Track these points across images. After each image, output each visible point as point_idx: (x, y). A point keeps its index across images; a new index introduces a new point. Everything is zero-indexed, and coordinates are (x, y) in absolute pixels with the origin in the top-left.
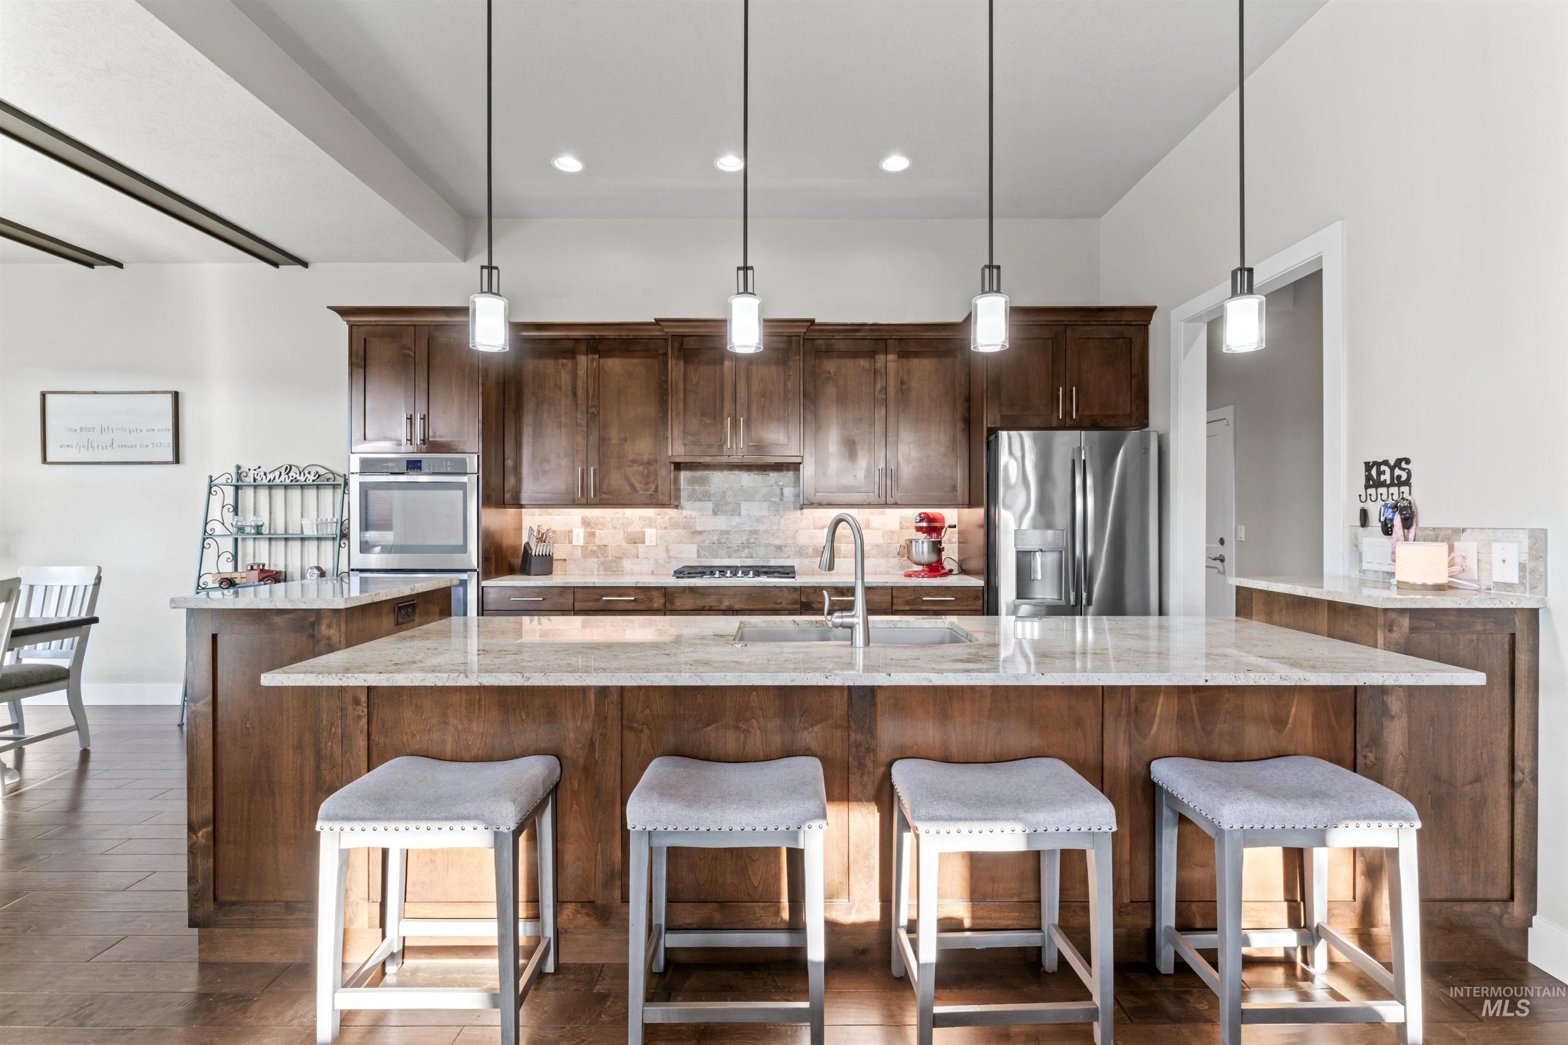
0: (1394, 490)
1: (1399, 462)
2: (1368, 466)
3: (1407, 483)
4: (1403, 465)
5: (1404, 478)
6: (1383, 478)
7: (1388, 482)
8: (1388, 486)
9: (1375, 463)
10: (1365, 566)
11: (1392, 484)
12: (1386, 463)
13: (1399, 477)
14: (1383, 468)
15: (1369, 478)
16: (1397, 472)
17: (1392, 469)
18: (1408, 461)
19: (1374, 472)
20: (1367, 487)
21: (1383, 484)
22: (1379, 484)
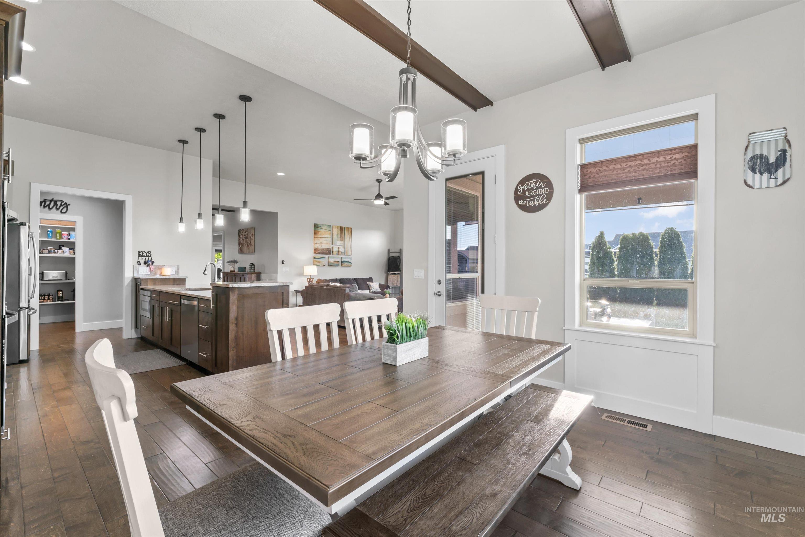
0: (147, 258)
1: (148, 252)
2: (139, 252)
3: (150, 256)
4: (149, 253)
5: (150, 255)
6: (143, 255)
7: (145, 256)
8: (145, 257)
9: (141, 252)
10: (139, 273)
11: (146, 256)
12: (145, 252)
13: (148, 255)
14: (143, 253)
15: (139, 255)
16: (148, 254)
17: (146, 253)
18: (151, 252)
19: (141, 253)
20: (139, 256)
21: (144, 256)
22: (142, 256)
